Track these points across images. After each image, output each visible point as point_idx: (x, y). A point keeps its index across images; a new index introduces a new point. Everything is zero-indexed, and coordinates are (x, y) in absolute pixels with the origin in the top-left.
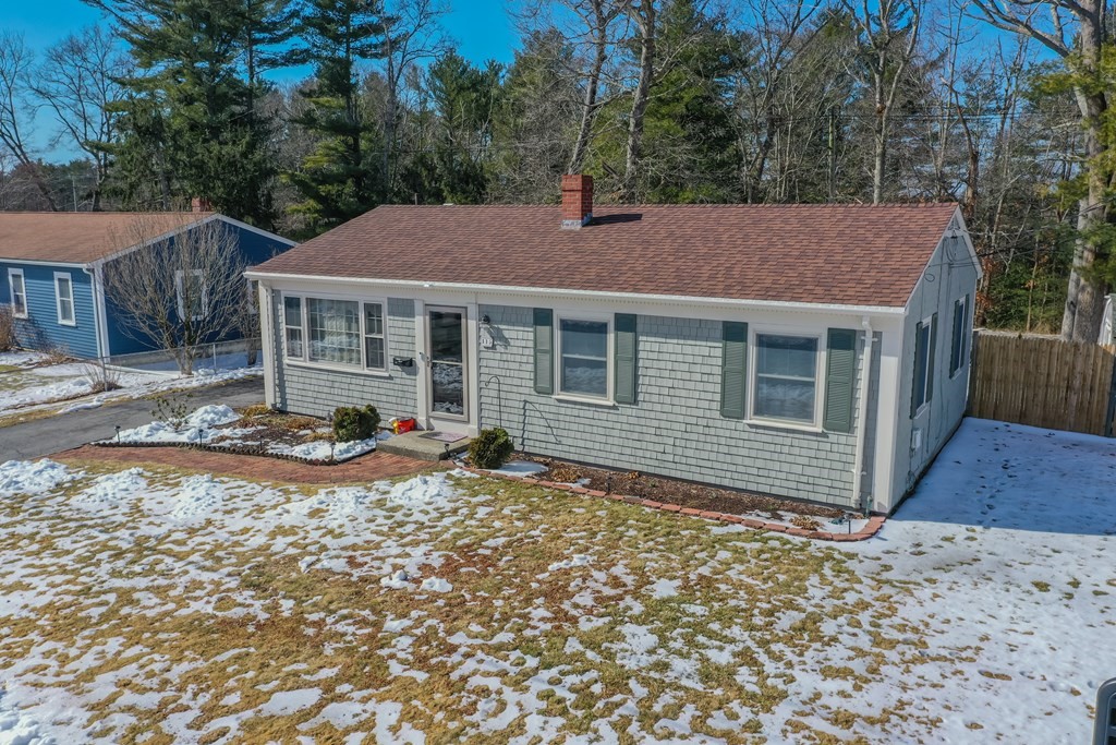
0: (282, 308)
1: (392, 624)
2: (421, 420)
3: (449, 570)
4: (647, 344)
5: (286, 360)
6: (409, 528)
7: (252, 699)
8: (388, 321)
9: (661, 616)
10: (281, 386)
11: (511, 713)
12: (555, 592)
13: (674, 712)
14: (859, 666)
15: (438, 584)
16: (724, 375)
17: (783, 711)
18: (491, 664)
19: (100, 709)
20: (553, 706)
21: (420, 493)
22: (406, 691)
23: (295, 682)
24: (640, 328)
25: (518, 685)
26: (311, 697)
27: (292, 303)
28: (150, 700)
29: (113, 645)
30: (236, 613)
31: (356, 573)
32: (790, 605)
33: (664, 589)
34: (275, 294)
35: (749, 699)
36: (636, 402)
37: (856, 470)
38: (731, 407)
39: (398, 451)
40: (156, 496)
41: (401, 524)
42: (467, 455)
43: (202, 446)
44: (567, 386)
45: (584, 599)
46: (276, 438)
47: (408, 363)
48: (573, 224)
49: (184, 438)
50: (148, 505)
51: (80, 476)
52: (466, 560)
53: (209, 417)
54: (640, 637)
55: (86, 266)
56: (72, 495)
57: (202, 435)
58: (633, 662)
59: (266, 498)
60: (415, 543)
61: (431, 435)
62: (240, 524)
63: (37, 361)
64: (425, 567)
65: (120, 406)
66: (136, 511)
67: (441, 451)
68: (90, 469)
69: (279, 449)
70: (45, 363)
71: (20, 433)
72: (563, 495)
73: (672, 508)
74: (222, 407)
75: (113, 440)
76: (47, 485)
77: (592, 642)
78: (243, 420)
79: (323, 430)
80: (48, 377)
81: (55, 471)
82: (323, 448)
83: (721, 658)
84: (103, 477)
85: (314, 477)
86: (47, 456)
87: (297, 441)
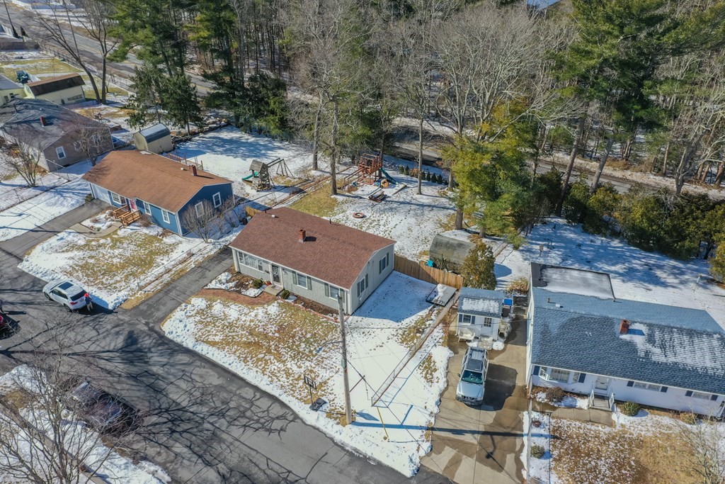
0: (238, 254)
1: (271, 343)
2: (271, 282)
3: (278, 332)
4: (313, 282)
5: (240, 263)
6: (272, 320)
7: (256, 356)
8: (263, 263)
9: (307, 341)
10: (239, 267)
12: (294, 336)
13: (304, 358)
14: (328, 350)
15: (277, 335)
16: (325, 290)
17: (316, 357)
18: (284, 350)
19: (239, 357)
20: (291, 357)
21: (273, 309)
22: (274, 354)
23: (260, 353)
24: (311, 279)
25: (287, 353)
26: (263, 355)
27: (241, 254)
28: (244, 356)
29: (236, 347)
30: (250, 340)
31: (265, 332)
32: (325, 339)
33: (309, 335)
34: (236, 251)
35: (313, 355)
36: (312, 290)
38: (327, 294)
39: (267, 293)
40: (227, 310)
41: (270, 319)
42: (281, 294)
43: (228, 291)
44: (299, 284)
45: (297, 338)
46: (242, 286)
47: (268, 272)
48: (301, 241)
49: (223, 287)
50: (226, 313)
51: (209, 303)
52: (281, 328)
53: (225, 277)
54: (303, 345)
55: (174, 213)
56: (211, 310)
57: (227, 287)
58: (301, 350)
59: (246, 311)
60: (273, 325)
61: (274, 287)
62: (244, 318)
63: (161, 233)
64: (275, 330)
65: (199, 266)
66: (225, 315)
67: (276, 294)
68: (210, 300)
69: (243, 291)
70: (163, 235)
71: (185, 281)
72: (298, 309)
73: (316, 313)
74: (226, 273)
75: (208, 287)
76: (205, 306)
77: (297, 346)
78: (232, 277)
79: (251, 282)
80: (170, 245)
81: (204, 301)
82: (253, 292)
83: (312, 349)
84: (214, 304)
85: (253, 302)
86: (197, 294)
87: (246, 287)
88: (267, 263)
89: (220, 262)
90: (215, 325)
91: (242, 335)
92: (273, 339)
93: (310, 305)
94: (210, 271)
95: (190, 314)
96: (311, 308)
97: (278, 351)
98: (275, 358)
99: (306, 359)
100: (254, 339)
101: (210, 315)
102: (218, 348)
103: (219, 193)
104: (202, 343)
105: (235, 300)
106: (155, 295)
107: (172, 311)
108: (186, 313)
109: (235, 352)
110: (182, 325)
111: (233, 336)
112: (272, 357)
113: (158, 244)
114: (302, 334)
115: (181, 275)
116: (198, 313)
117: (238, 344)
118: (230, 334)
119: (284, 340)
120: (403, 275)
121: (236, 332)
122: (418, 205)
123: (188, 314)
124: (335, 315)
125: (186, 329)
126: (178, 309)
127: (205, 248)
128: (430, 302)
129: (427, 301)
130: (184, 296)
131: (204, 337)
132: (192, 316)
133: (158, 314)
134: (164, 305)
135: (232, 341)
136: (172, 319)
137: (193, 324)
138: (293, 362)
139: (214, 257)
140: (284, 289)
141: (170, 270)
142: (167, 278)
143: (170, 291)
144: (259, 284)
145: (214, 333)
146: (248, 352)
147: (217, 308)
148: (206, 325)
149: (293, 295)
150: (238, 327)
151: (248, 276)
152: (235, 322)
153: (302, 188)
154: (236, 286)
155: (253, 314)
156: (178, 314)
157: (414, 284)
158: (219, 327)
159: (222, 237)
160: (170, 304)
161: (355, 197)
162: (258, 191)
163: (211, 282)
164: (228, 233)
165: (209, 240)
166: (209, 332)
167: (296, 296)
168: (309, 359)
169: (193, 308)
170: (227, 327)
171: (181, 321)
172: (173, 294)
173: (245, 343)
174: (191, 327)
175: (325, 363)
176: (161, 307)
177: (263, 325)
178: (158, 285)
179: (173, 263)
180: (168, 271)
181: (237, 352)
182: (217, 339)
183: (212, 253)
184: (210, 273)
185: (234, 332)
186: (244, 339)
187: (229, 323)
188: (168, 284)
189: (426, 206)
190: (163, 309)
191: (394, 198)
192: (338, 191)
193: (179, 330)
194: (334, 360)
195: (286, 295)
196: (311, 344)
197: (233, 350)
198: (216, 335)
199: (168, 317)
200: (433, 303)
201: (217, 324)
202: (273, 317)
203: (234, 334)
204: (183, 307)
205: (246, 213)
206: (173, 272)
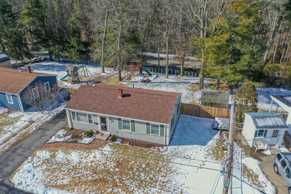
0: (71, 113)
1: (115, 177)
2: (100, 131)
3: (117, 167)
4: (136, 124)
5: (73, 121)
6: (109, 158)
7: (105, 191)
8: (92, 117)
9: (144, 170)
10: (72, 124)
11: (132, 188)
12: (132, 169)
13: (148, 185)
14: (165, 175)
15: (117, 169)
16: (147, 129)
17: (158, 182)
18: (128, 182)
20: (137, 186)
21: (107, 149)
22: (121, 187)
23: (108, 188)
24: (135, 122)
25: (132, 184)
26: (111, 189)
27: (73, 113)
29: (84, 186)
30: (95, 178)
31: (106, 169)
32: (158, 167)
33: (144, 166)
34: (70, 111)
35: (155, 182)
36: (135, 131)
37: (164, 141)
38: (148, 132)
39: (98, 139)
40: (68, 157)
41: (107, 158)
42: (109, 139)
43: (66, 142)
44: (124, 128)
45: (135, 169)
46: (77, 138)
47: (97, 124)
48: (120, 97)
49: (62, 140)
50: (69, 159)
51: (52, 153)
52: (119, 164)
53: (62, 133)
54: (143, 175)
55: (16, 95)
56: (55, 158)
57: (65, 139)
58: (143, 179)
59: (85, 154)
60: (111, 162)
61: (102, 134)
62: (85, 161)
63: (6, 112)
64: (114, 166)
65: (40, 129)
66: (68, 160)
67: (106, 139)
68: (53, 151)
69: (79, 141)
70: (9, 112)
71: (29, 140)
72: (127, 148)
73: (142, 148)
74: (63, 130)
75: (50, 141)
76: (49, 156)
77: (138, 176)
78: (68, 132)
79: (83, 134)
80: (15, 118)
81: (48, 153)
82: (87, 140)
83: (151, 176)
84: (57, 153)
85: (89, 147)
86: (41, 148)
87: (81, 138)
88: (96, 116)
89: (56, 124)
90: (61, 170)
91: (87, 174)
92: (115, 173)
93: (134, 143)
94: (48, 131)
95: (37, 165)
96: (136, 145)
97: (123, 183)
98: (123, 190)
99: (151, 186)
100: (99, 177)
101: (54, 163)
102: (68, 190)
103: (48, 82)
104: (52, 188)
105: (73, 148)
106: (3, 154)
107: (20, 164)
108: (33, 164)
109: (85, 191)
110: (30, 175)
111: (79, 177)
112: (120, 190)
113: (4, 119)
114: (138, 166)
115: (25, 137)
116: (44, 162)
117: (86, 183)
118: (76, 176)
119: (125, 173)
120: (187, 116)
121: (81, 173)
122: (170, 83)
123: (35, 165)
124: (157, 147)
125: (35, 178)
126: (26, 162)
127: (42, 117)
128: (217, 129)
129: (214, 129)
130: (29, 151)
131: (52, 182)
132: (39, 166)
133: (7, 169)
134: (12, 161)
135: (80, 182)
136: (21, 171)
137: (41, 173)
138: (140, 191)
139: (50, 121)
140: (111, 135)
141: (16, 134)
142: (13, 140)
143: (16, 149)
144: (90, 134)
145: (61, 177)
146: (97, 189)
147: (60, 155)
148: (53, 172)
149: (119, 138)
150: (81, 169)
151: (80, 130)
152: (78, 165)
153: (99, 81)
154: (72, 138)
155: (92, 156)
156: (26, 166)
157: (198, 121)
158: (65, 171)
159: (54, 109)
160: (18, 160)
161: (133, 82)
162: (72, 84)
163: (51, 138)
164: (58, 106)
165: (44, 112)
166: (57, 177)
167: (122, 139)
168: (152, 185)
169: (38, 160)
170: (72, 170)
171: (29, 172)
172: (20, 151)
173: (91, 181)
174: (39, 175)
175: (168, 186)
176: (10, 163)
177: (103, 164)
178: (5, 146)
179: (17, 129)
180: (14, 135)
181: (87, 191)
182: (65, 182)
183: (49, 119)
184: (49, 132)
185: (79, 173)
186: (90, 178)
187: (73, 167)
188: (14, 145)
189: (175, 83)
190: (12, 164)
191: (154, 81)
192: (122, 80)
193: (28, 180)
194: (174, 183)
195: (114, 139)
196: (148, 172)
197: (83, 189)
198: (63, 179)
199: (17, 170)
200: (219, 130)
201: (62, 169)
202: (109, 156)
203: (79, 175)
204: (30, 160)
205: (69, 92)
206: (18, 135)
